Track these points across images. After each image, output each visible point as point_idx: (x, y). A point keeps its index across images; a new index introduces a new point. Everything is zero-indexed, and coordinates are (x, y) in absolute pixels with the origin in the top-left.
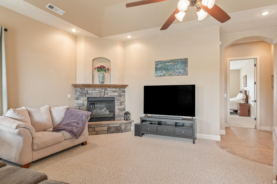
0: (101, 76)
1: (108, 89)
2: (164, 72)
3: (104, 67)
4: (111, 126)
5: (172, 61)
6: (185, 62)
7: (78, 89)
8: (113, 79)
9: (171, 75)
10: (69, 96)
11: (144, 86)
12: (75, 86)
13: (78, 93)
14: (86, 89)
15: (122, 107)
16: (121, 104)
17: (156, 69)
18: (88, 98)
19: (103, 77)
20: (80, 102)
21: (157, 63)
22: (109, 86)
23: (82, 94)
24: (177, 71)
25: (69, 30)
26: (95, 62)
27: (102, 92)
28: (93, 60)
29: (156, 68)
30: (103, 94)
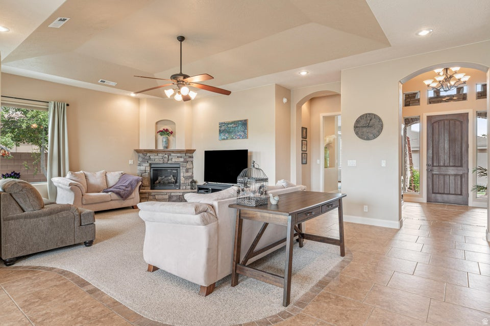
0: (164, 140)
1: (173, 154)
2: (227, 135)
3: (167, 130)
4: (172, 194)
5: (234, 123)
6: (244, 123)
7: (141, 155)
8: (178, 144)
9: (232, 138)
10: (131, 162)
11: (206, 152)
12: (138, 151)
13: (141, 159)
14: (148, 155)
15: (189, 174)
16: (187, 171)
17: (220, 132)
18: (150, 164)
19: (168, 142)
20: (143, 168)
21: (221, 124)
22: (173, 152)
23: (144, 160)
24: (238, 134)
26: (159, 125)
27: (165, 157)
28: (157, 123)
29: (220, 130)
30: (166, 160)
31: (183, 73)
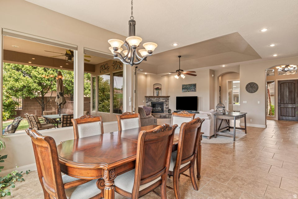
0: (157, 92)
2: (186, 90)
3: (158, 88)
4: (161, 115)
5: (189, 85)
6: (195, 85)
7: (147, 98)
8: (163, 93)
9: (189, 91)
10: (144, 101)
11: (177, 97)
12: (146, 97)
13: (147, 100)
14: (150, 98)
15: (167, 107)
16: (167, 105)
17: (183, 89)
18: (152, 102)
19: (158, 93)
20: (148, 104)
21: (183, 86)
22: (161, 97)
23: (149, 100)
24: (192, 90)
25: (144, 73)
26: (154, 86)
28: (154, 85)
29: (182, 88)
30: (158, 100)
31: (181, 69)
